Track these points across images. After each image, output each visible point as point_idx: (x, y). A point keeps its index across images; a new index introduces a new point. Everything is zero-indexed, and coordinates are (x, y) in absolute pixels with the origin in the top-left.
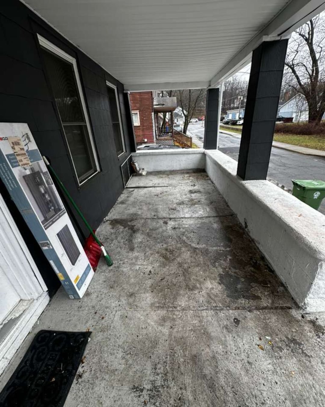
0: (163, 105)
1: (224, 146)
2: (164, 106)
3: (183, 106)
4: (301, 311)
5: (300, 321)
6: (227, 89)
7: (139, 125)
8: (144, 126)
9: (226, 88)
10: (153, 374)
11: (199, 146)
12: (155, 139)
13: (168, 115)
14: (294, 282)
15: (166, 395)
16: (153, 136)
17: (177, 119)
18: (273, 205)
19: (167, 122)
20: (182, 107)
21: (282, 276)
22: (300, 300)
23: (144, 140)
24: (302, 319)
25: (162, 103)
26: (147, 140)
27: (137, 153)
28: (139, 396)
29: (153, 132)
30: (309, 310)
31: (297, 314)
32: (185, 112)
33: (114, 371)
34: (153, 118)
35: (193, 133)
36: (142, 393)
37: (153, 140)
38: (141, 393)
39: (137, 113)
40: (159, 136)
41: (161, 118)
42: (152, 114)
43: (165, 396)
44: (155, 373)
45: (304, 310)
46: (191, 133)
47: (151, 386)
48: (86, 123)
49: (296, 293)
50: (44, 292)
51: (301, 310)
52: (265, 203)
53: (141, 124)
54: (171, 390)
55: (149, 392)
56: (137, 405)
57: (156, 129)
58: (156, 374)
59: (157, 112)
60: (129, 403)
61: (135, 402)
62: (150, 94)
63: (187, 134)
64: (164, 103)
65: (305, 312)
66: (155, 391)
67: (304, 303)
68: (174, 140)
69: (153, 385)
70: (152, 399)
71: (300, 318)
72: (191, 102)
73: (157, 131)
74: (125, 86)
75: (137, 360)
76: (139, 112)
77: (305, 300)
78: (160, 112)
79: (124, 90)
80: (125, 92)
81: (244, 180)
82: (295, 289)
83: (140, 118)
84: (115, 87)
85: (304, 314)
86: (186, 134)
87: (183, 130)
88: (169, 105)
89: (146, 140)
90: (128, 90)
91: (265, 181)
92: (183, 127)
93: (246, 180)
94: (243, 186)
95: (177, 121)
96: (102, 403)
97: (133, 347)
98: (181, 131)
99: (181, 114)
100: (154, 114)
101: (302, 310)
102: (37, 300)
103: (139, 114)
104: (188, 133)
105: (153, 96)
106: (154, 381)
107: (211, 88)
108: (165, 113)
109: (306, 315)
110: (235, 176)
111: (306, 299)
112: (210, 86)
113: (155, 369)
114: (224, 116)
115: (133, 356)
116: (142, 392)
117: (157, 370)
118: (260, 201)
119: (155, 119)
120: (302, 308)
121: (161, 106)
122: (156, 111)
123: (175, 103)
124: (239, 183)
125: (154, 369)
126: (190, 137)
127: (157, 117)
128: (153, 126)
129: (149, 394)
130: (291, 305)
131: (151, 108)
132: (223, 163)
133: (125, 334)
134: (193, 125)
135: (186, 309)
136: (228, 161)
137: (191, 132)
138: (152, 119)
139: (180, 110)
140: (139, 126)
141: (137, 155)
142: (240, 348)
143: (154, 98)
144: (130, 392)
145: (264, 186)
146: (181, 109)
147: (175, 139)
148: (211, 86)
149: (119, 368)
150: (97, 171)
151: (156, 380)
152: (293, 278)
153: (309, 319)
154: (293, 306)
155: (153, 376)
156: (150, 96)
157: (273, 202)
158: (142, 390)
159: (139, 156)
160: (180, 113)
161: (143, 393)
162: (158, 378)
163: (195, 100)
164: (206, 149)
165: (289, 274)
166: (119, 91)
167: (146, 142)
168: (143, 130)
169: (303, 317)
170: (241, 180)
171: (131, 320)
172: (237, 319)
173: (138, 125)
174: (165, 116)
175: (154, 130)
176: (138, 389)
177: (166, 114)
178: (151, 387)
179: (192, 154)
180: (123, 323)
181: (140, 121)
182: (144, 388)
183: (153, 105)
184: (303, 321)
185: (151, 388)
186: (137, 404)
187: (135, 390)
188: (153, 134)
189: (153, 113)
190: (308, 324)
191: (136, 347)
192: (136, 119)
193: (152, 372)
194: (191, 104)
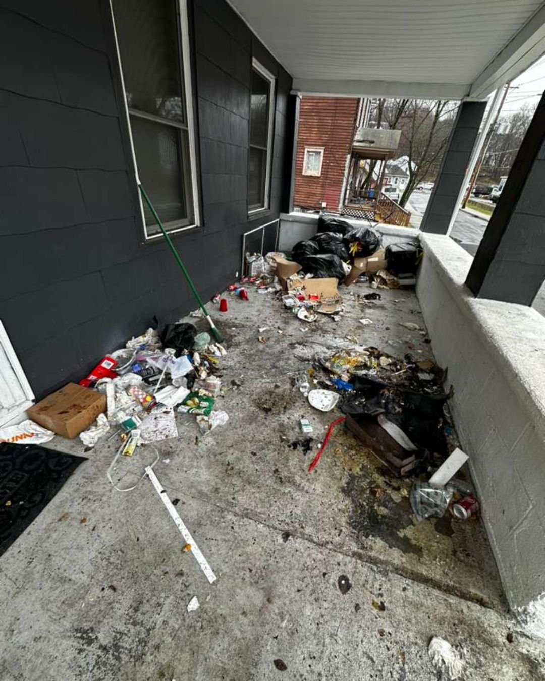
0: (373, 142)
1: (473, 241)
2: (372, 145)
3: (413, 155)
4: (510, 624)
5: (497, 646)
6: (516, 133)
7: (319, 175)
8: (326, 178)
9: (514, 131)
10: (128, 618)
11: (413, 225)
12: (341, 205)
13: (379, 166)
14: (516, 551)
15: (126, 673)
16: (339, 199)
17: (397, 179)
18: (523, 361)
19: (374, 181)
20: (410, 156)
21: (493, 524)
22: (516, 596)
23: (321, 204)
24: (507, 642)
25: (370, 138)
26: (327, 205)
27: (291, 216)
28: (81, 651)
29: (340, 191)
30: (531, 628)
31: (498, 625)
32: (413, 165)
33: (65, 581)
34: (347, 165)
35: (419, 208)
36: (88, 648)
37: (338, 206)
38: (85, 647)
39: (320, 152)
40: (351, 201)
41: (364, 170)
42: (346, 158)
43: (125, 676)
44: (131, 617)
45: (518, 622)
46: (415, 208)
47: (112, 641)
48: (187, 126)
49: (513, 578)
50: (27, 400)
51: (510, 619)
52: (504, 351)
53: (322, 174)
54: (143, 668)
55: (100, 652)
56: (67, 667)
57: (348, 188)
58: (132, 621)
59: (358, 155)
60: (57, 654)
61: (67, 658)
62: (353, 119)
63: (405, 208)
64: (375, 140)
65: (519, 629)
66: (113, 655)
67: (525, 610)
68: (375, 213)
69: (114, 641)
70: (99, 668)
71: (502, 639)
72: (430, 148)
73: (348, 192)
74: (294, 81)
75: (114, 578)
76: (325, 151)
77: (528, 604)
78: (365, 158)
79: (291, 89)
80: (292, 93)
81: (475, 296)
82: (511, 567)
83: (323, 163)
84: (273, 76)
85: (517, 632)
86: (403, 207)
87: (399, 200)
88: (382, 144)
89: (324, 205)
90: (299, 91)
91: (527, 307)
92: (401, 195)
93: (479, 298)
94: (469, 307)
95: (396, 183)
96: (13, 631)
97: (121, 550)
98: (396, 201)
99: (407, 169)
100: (352, 157)
101: (514, 621)
102: (8, 410)
103: (324, 154)
104: (408, 207)
105: (358, 122)
106: (121, 633)
107: (469, 100)
108: (374, 161)
109: (519, 637)
110: (459, 286)
111: (532, 603)
112: (468, 95)
113: (136, 610)
114: (492, 186)
115: (112, 567)
116: (89, 644)
117: (139, 614)
118: (494, 345)
119: (350, 168)
120: (516, 618)
121: (367, 145)
122: (357, 153)
123: (395, 142)
124: (463, 300)
125: (134, 609)
126: (407, 212)
127: (355, 166)
128: (342, 181)
129: (99, 657)
130: (489, 598)
131: (347, 145)
132: (447, 259)
133: (120, 521)
134: (422, 195)
135: (251, 517)
136: (459, 258)
137: (416, 206)
138: (344, 167)
139: (404, 160)
140: (318, 177)
141: (289, 219)
142: (324, 646)
143: (357, 128)
144: (69, 634)
145: (519, 317)
146: (407, 158)
147: (378, 212)
148: (471, 96)
149: (76, 578)
150: (194, 224)
151: (126, 634)
152: (515, 541)
153: (525, 651)
154: (495, 602)
155: (124, 622)
156: (353, 122)
157: (528, 354)
158: (90, 642)
159: (292, 221)
160: (404, 168)
161: (90, 648)
162: (132, 630)
163: (440, 145)
164: (423, 231)
165: (511, 528)
166: (279, 88)
167: (324, 208)
168: (323, 186)
169: (509, 638)
170: (469, 295)
171: (144, 498)
172: (347, 579)
173: (317, 175)
174: (372, 167)
175: (343, 189)
176: (85, 635)
177: (375, 163)
178: (110, 642)
179: (394, 235)
180: (126, 499)
181: (322, 168)
182: (97, 638)
183: (352, 140)
184: (505, 649)
185: (109, 645)
186: (69, 664)
187: (79, 635)
188: (340, 196)
189: (349, 156)
190: (515, 663)
191: (125, 552)
192: (317, 164)
193: (127, 615)
194: (429, 150)
